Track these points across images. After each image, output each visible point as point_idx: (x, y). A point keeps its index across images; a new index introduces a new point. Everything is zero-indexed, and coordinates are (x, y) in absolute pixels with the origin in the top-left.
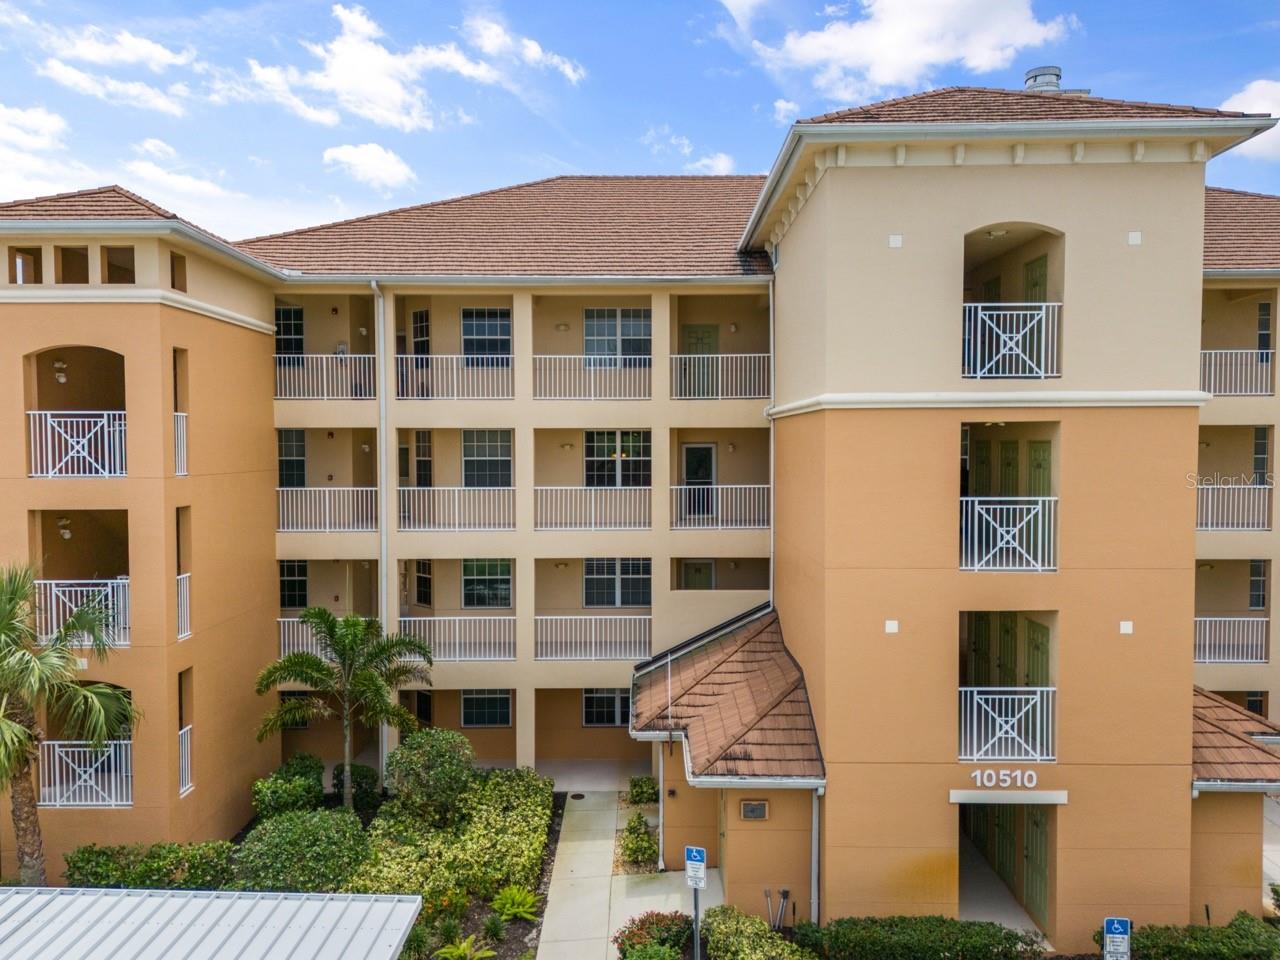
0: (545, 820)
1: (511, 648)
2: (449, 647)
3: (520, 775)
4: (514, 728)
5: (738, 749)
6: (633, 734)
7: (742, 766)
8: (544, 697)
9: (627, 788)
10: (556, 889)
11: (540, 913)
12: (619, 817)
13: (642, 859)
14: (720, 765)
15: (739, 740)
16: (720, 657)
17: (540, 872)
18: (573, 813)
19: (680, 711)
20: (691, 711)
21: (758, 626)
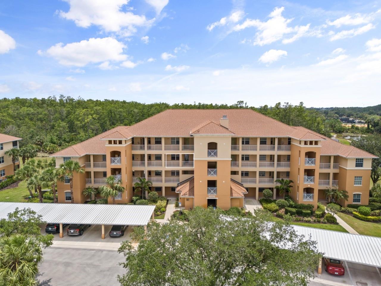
0: (166, 202)
1: (161, 181)
2: (154, 181)
3: (163, 197)
4: (162, 192)
5: (186, 194)
6: (176, 192)
7: (186, 195)
8: (166, 188)
9: (176, 199)
10: (167, 209)
11: (166, 211)
12: (175, 202)
13: (177, 206)
14: (184, 195)
15: (186, 193)
16: (187, 183)
17: (165, 207)
18: (169, 202)
19: (181, 190)
20: (182, 190)
21: (192, 179)
